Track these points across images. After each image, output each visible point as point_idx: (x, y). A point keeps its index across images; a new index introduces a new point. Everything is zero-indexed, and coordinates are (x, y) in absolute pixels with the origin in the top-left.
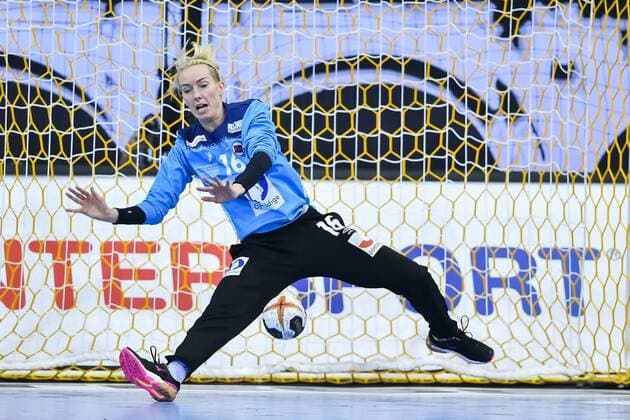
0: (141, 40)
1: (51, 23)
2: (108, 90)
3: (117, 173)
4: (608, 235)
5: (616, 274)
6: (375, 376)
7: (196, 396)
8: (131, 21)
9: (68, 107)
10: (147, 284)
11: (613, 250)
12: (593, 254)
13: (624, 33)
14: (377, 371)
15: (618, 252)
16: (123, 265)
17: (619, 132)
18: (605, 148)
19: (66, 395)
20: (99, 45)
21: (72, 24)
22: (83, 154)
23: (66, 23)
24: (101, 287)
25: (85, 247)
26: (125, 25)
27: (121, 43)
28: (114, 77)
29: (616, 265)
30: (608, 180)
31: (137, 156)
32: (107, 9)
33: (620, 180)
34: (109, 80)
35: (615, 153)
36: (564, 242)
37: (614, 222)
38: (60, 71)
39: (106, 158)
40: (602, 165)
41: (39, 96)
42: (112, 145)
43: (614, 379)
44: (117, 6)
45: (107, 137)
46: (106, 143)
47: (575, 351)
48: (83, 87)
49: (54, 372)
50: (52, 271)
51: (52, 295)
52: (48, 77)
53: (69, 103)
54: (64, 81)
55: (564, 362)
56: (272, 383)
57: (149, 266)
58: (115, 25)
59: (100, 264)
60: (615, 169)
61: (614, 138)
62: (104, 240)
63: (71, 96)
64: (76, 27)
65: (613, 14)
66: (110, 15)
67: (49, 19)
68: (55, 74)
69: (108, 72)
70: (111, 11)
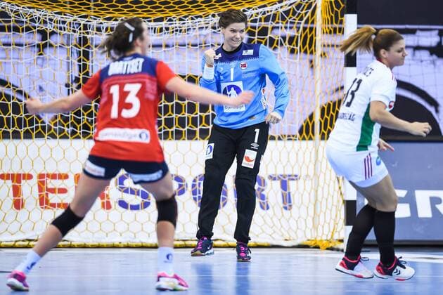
0: (58, 67)
1: (10, 59)
2: (40, 94)
3: (46, 137)
4: (304, 168)
5: (308, 188)
6: (182, 243)
7: (88, 254)
8: (53, 57)
9: (19, 103)
10: (62, 196)
11: (307, 176)
12: (295, 177)
13: (311, 62)
14: (184, 240)
15: (309, 176)
16: (50, 186)
17: (309, 113)
18: (302, 122)
19: (19, 255)
20: (36, 70)
21: (21, 59)
22: (28, 128)
23: (18, 59)
24: (37, 197)
25: (30, 177)
26: (50, 59)
27: (47, 69)
28: (43, 87)
29: (308, 183)
30: (304, 139)
31: (57, 128)
32: (40, 51)
33: (311, 139)
34: (41, 89)
35: (307, 125)
36: (280, 172)
37: (307, 160)
38: (15, 84)
39: (40, 129)
40: (301, 132)
41: (4, 97)
42: (43, 122)
43: (308, 243)
44: (45, 50)
45: (40, 118)
46: (40, 122)
47: (287, 229)
48: (27, 92)
49: (13, 243)
50: (11, 189)
51: (12, 202)
52: (9, 87)
53: (20, 101)
54: (17, 89)
55: (281, 234)
56: (128, 247)
57: (63, 186)
58: (43, 59)
59: (37, 185)
60: (307, 133)
61: (307, 117)
62: (39, 172)
63: (22, 98)
64: (24, 61)
65: (306, 52)
66: (41, 54)
67: (9, 56)
68: (13, 86)
69: (41, 84)
70: (41, 52)
